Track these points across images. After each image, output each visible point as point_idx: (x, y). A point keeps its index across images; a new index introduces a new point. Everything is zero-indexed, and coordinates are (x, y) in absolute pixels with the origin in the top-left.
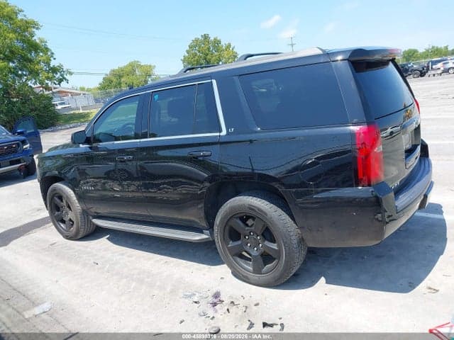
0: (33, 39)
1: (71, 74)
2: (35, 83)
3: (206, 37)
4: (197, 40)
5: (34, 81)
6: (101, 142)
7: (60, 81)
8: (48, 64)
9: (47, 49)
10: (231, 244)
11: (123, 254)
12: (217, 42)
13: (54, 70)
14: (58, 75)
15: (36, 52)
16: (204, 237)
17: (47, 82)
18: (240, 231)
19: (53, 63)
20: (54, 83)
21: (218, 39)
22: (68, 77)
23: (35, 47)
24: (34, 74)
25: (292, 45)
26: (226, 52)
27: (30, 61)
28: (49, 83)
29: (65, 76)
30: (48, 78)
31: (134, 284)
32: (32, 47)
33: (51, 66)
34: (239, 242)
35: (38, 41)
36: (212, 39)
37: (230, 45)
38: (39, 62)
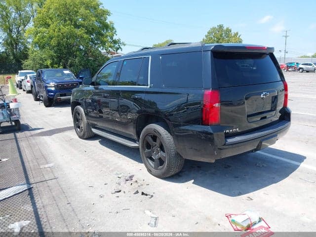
0: (106, 21)
1: (125, 45)
2: (103, 49)
3: (221, 27)
4: (214, 28)
5: (102, 47)
6: (100, 85)
7: (118, 49)
8: (112, 38)
9: (113, 28)
10: (147, 150)
11: (104, 151)
12: (228, 31)
13: (115, 42)
14: (117, 46)
15: (107, 30)
16: (137, 145)
17: (109, 49)
18: (151, 144)
19: (115, 38)
20: (114, 50)
21: (230, 28)
22: (122, 47)
23: (106, 27)
24: (103, 43)
25: (286, 37)
26: (234, 38)
27: (102, 35)
28: (111, 49)
29: (121, 46)
30: (110, 47)
31: (96, 164)
32: (105, 26)
33: (114, 39)
34: (150, 150)
35: (109, 23)
36: (225, 28)
37: (237, 33)
38: (107, 37)
